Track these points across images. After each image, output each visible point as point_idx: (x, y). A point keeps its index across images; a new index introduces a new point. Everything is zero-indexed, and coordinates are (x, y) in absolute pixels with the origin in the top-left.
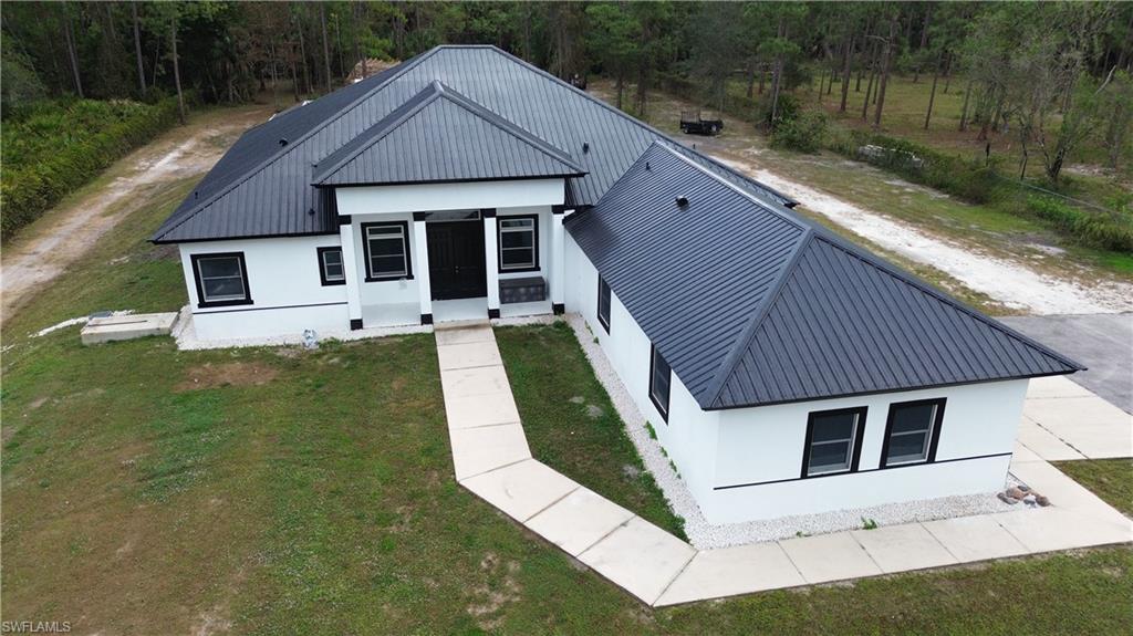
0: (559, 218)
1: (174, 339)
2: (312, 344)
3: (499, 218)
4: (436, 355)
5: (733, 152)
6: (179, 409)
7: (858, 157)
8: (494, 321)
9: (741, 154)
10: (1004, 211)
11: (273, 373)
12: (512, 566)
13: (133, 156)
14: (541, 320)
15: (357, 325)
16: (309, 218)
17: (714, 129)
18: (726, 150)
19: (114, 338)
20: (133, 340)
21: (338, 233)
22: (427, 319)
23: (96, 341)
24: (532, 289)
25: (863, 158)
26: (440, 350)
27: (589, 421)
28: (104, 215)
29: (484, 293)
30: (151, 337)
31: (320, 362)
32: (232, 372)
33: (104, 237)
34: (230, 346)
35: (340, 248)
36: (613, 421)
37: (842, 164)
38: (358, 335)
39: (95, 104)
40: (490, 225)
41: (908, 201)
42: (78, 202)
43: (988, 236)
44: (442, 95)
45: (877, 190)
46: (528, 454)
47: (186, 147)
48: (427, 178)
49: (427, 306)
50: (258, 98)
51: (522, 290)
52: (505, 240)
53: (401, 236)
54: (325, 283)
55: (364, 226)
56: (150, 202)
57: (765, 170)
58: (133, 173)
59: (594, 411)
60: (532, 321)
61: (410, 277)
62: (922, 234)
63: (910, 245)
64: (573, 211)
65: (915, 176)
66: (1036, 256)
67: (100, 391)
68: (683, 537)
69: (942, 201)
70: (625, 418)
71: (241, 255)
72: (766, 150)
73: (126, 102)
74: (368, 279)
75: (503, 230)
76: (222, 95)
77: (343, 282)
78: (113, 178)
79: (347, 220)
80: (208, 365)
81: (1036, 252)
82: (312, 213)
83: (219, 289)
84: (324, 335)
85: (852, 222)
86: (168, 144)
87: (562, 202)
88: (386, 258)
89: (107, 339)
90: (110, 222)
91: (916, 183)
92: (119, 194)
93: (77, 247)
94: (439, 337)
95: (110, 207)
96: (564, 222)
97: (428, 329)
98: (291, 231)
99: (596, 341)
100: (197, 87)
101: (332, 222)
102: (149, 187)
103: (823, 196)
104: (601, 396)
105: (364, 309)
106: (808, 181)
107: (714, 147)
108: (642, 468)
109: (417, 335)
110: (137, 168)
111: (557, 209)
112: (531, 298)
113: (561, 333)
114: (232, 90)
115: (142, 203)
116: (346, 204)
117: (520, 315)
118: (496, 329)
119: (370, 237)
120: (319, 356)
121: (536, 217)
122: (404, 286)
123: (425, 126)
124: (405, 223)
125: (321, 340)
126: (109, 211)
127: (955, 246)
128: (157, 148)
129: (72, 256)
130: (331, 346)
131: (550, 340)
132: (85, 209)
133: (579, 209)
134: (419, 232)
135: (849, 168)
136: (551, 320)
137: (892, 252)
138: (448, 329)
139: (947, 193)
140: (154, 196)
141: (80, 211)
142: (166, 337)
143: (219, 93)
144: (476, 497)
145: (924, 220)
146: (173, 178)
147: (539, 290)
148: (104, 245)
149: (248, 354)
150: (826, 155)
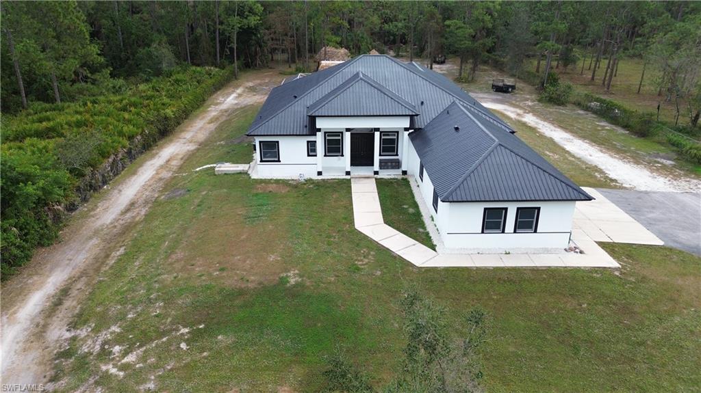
0: (407, 133)
1: (249, 175)
2: (302, 180)
3: (381, 132)
4: (351, 187)
5: (517, 103)
6: (255, 198)
7: (587, 109)
8: (376, 176)
9: (521, 105)
10: (654, 142)
11: (288, 189)
12: (372, 253)
13: (216, 95)
14: (396, 177)
15: (320, 173)
16: (305, 129)
17: (510, 90)
18: (514, 102)
19: (227, 173)
20: (233, 174)
21: (316, 135)
22: (348, 173)
23: (220, 173)
24: (394, 164)
25: (590, 109)
26: (353, 186)
27: (409, 214)
28: (209, 123)
29: (373, 165)
30: (240, 173)
31: (305, 186)
32: (272, 187)
33: (211, 133)
34: (271, 178)
35: (315, 142)
36: (418, 215)
37: (576, 112)
38: (320, 177)
39: (199, 69)
40: (377, 135)
41: (603, 133)
42: (197, 116)
43: (638, 153)
44: (361, 79)
45: (589, 127)
46: (383, 222)
47: (239, 91)
48: (352, 114)
49: (348, 168)
50: (270, 65)
51: (389, 164)
52: (383, 142)
53: (340, 138)
54: (309, 155)
55: (325, 133)
56: (228, 118)
57: (531, 114)
58: (217, 104)
59: (411, 210)
60: (393, 177)
61: (342, 155)
62: (601, 151)
63: (591, 156)
64: (412, 130)
65: (614, 120)
66: (657, 165)
67: (225, 190)
68: (435, 250)
69: (623, 134)
70: (423, 214)
71: (278, 142)
72: (536, 103)
73: (212, 68)
74: (325, 156)
75: (383, 137)
76: (254, 64)
77: (316, 156)
78: (209, 106)
79: (319, 130)
80: (263, 184)
81: (658, 163)
82: (306, 127)
83: (269, 155)
84: (307, 177)
85: (566, 143)
86: (231, 90)
87: (408, 126)
88: (333, 147)
89: (223, 173)
90: (212, 126)
91: (613, 124)
92: (214, 114)
93: (202, 137)
94: (352, 180)
95: (211, 119)
96: (409, 135)
97: (348, 177)
98: (298, 133)
99: (418, 186)
100: (242, 59)
101: (313, 130)
102: (226, 111)
103: (557, 129)
104: (416, 206)
105: (323, 168)
106: (553, 121)
107: (507, 100)
108: (426, 230)
109: (343, 179)
110: (219, 101)
111: (406, 129)
112: (393, 168)
113: (404, 182)
114: (258, 62)
115: (224, 118)
116: (320, 123)
117: (386, 174)
118: (376, 179)
119: (327, 138)
120: (305, 184)
121: (398, 132)
122: (340, 159)
123: (353, 92)
124: (342, 133)
125: (306, 178)
126: (211, 122)
127: (615, 157)
128: (226, 92)
129: (200, 141)
130: (310, 181)
131: (398, 185)
132: (201, 120)
133: (416, 130)
134: (347, 136)
135: (579, 114)
136: (400, 177)
137: (579, 159)
138: (356, 178)
139: (628, 130)
140: (229, 115)
141: (198, 121)
142: (246, 173)
143: (252, 62)
144: (362, 233)
145: (606, 144)
146: (236, 107)
147: (397, 164)
148: (213, 136)
149: (277, 181)
150: (570, 106)
